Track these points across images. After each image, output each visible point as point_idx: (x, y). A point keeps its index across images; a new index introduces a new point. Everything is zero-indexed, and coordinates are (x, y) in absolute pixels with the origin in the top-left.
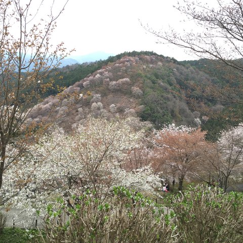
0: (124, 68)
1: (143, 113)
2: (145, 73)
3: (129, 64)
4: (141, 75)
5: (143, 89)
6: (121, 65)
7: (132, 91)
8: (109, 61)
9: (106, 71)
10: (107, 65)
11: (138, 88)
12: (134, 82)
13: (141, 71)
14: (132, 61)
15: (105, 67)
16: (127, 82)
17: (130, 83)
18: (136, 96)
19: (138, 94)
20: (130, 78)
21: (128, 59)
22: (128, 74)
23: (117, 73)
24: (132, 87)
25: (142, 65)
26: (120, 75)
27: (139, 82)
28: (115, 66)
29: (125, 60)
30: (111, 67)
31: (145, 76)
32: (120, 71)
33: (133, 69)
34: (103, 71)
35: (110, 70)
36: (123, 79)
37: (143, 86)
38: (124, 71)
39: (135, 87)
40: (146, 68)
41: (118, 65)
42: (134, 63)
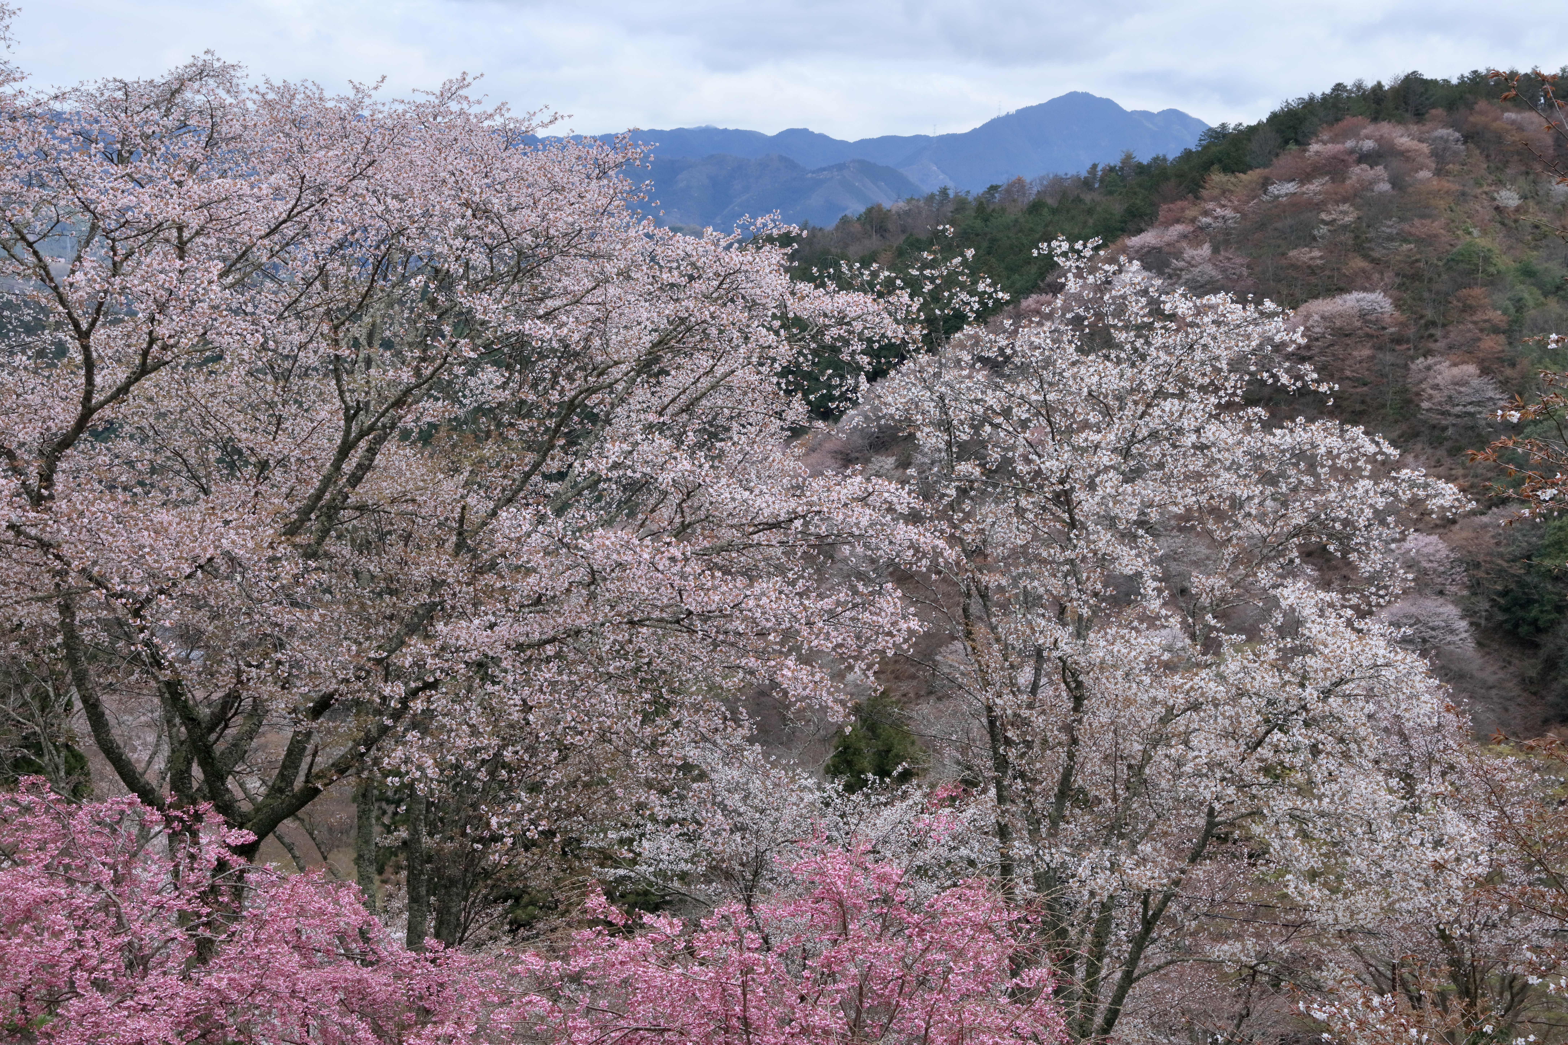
0: (1347, 215)
1: (1517, 569)
2: (1510, 248)
3: (1385, 175)
4: (1487, 260)
5: (1508, 372)
6: (1320, 193)
7: (1418, 394)
8: (1216, 166)
9: (1196, 237)
10: (1197, 197)
11: (1471, 369)
12: (1434, 324)
13: (1484, 232)
14: (1408, 159)
15: (1183, 210)
16: (1373, 318)
17: (1392, 330)
18: (1450, 431)
19: (1472, 415)
20: (1396, 293)
21: (1368, 145)
22: (1375, 261)
23: (1284, 254)
24: (1413, 359)
25: (1486, 188)
26: (1312, 270)
27: (1475, 323)
28: (1265, 198)
29: (1351, 152)
30: (1235, 209)
31: (1517, 270)
32: (1314, 238)
33: (1417, 222)
34: (1166, 238)
35: (1227, 232)
36: (1338, 300)
37: (1507, 348)
38: (1347, 238)
39: (1438, 359)
40: (1517, 210)
41: (1290, 187)
42: (1424, 174)
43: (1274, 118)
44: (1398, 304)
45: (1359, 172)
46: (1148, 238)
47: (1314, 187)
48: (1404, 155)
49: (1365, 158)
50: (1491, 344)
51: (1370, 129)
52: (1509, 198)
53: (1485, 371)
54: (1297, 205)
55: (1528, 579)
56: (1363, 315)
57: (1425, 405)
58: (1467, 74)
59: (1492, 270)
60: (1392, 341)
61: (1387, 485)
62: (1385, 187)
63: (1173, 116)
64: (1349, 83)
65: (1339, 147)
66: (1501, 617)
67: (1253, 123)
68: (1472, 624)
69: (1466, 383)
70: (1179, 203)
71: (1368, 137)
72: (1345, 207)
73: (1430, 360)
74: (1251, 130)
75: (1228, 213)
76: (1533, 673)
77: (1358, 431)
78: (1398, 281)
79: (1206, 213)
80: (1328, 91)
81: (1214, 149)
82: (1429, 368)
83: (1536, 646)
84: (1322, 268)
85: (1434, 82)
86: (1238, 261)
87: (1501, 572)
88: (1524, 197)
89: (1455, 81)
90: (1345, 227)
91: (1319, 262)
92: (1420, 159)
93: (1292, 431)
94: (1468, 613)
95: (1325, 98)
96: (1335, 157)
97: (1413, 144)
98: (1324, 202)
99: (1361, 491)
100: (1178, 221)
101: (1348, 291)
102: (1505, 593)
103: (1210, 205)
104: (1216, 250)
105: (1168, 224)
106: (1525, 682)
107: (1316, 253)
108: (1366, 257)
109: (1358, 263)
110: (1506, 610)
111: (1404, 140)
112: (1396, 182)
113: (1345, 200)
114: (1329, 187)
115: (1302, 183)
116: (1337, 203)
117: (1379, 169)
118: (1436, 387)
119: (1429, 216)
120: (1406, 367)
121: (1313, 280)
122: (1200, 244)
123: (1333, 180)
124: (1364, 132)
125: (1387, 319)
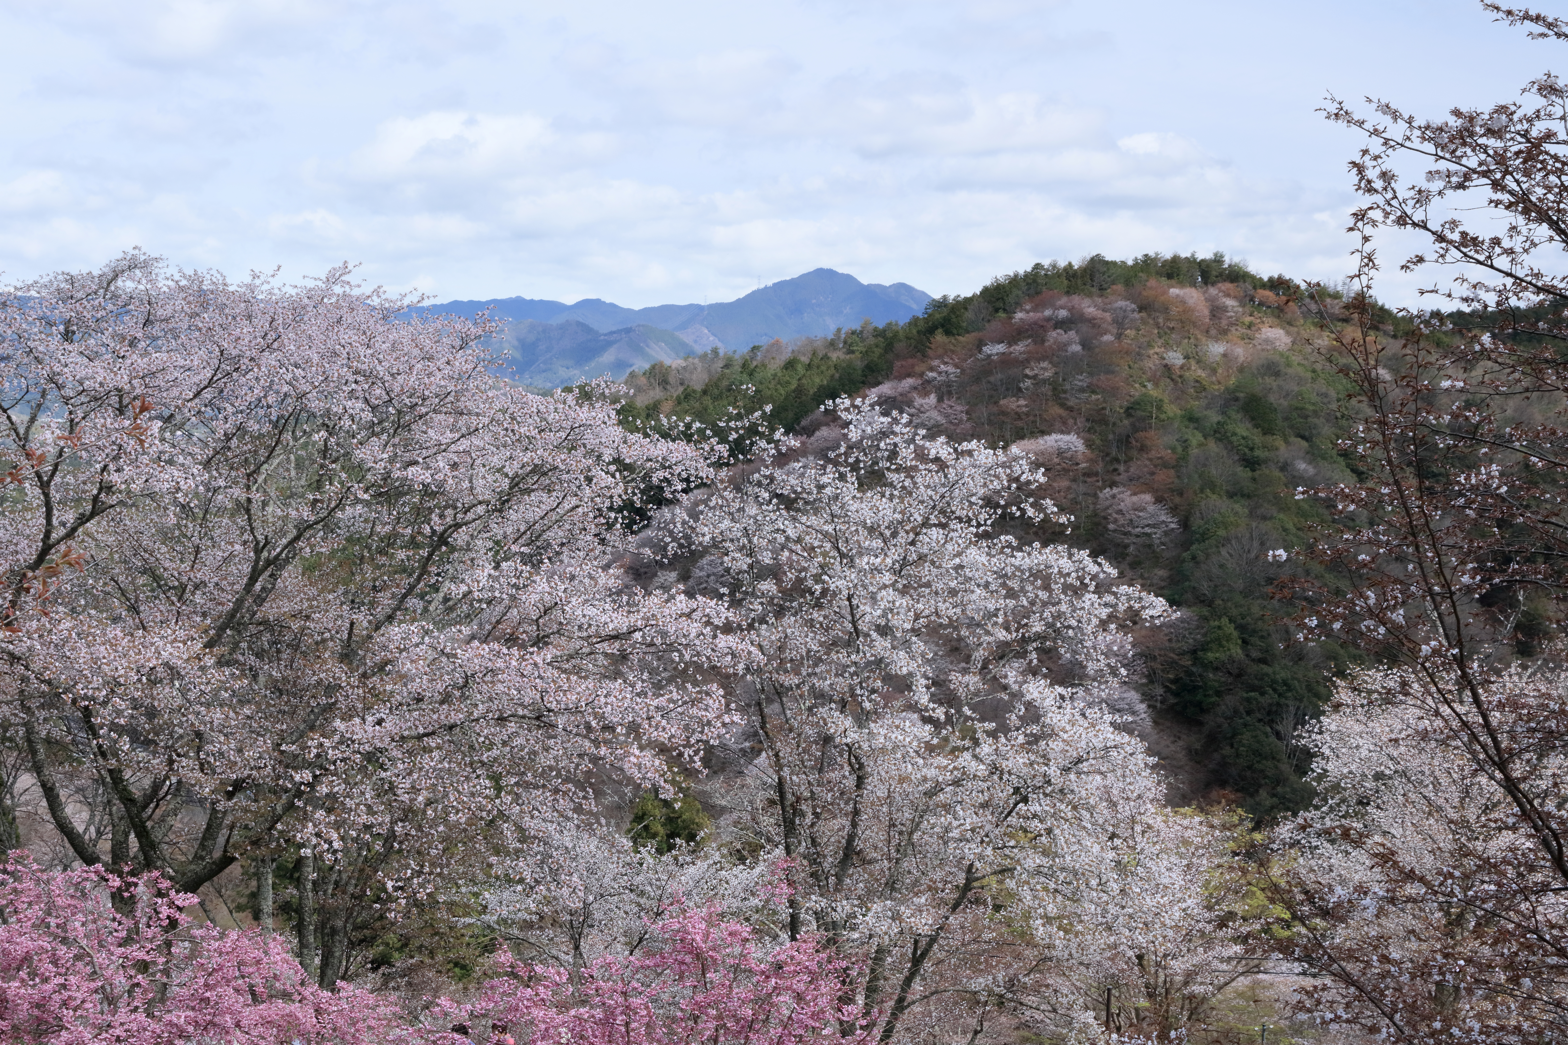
0: (1045, 370)
1: (1187, 662)
2: (1178, 398)
3: (1077, 339)
4: (1159, 408)
5: (1177, 500)
6: (1024, 353)
7: (1105, 518)
8: (940, 330)
9: (924, 388)
10: (924, 356)
11: (1148, 497)
12: (1117, 460)
13: (1156, 385)
14: (1094, 326)
15: (913, 366)
16: (1069, 455)
17: (1084, 465)
18: (1132, 548)
19: (1148, 535)
20: (1087, 435)
21: (1063, 313)
22: (1070, 409)
23: (996, 403)
24: (1101, 489)
25: (1157, 350)
26: (1018, 416)
27: (1151, 460)
28: (980, 356)
29: (1049, 319)
30: (956, 366)
31: (1183, 417)
32: (1020, 390)
33: (1102, 377)
34: (900, 390)
35: (948, 384)
36: (1041, 441)
37: (1176, 481)
38: (1046, 389)
39: (1121, 489)
40: (1182, 367)
41: (1000, 348)
42: (1108, 338)
43: (986, 290)
44: (1089, 444)
45: (1055, 336)
46: (886, 388)
47: (1019, 348)
48: (1092, 322)
49: (1061, 324)
50: (1164, 477)
51: (1064, 300)
52: (1175, 358)
53: (1159, 500)
54: (1006, 361)
55: (1194, 669)
56: (1060, 453)
57: (1111, 526)
58: (1140, 257)
59: (1163, 416)
60: (1084, 475)
61: (1109, 598)
62: (1076, 348)
63: (903, 288)
64: (1046, 263)
65: (1039, 315)
66: (1172, 700)
67: (969, 294)
68: (1149, 706)
69: (1143, 509)
70: (910, 361)
71: (1062, 308)
72: (1045, 364)
73: (1115, 490)
74: (968, 300)
75: (951, 369)
76: (1198, 746)
77: (1084, 554)
78: (1088, 425)
79: (932, 369)
80: (1029, 269)
81: (937, 316)
82: (1114, 497)
83: (1201, 724)
84: (1027, 414)
85: (1114, 263)
86: (959, 408)
87: (1172, 664)
88: (1187, 357)
89: (1130, 263)
90: (1044, 381)
91: (1024, 409)
92: (1104, 326)
93: (1029, 554)
94: (1147, 697)
95: (1027, 275)
96: (1035, 323)
97: (1099, 314)
98: (1028, 360)
99: (1088, 603)
100: (909, 375)
101: (1049, 433)
102: (1175, 681)
103: (936, 363)
104: (940, 400)
105: (901, 378)
106: (1191, 753)
107: (1022, 402)
108: (1063, 405)
109: (1056, 410)
110: (1176, 694)
111: (1091, 310)
112: (1084, 344)
113: (1043, 358)
114: (1032, 347)
115: (1010, 345)
116: (1038, 360)
117: (1072, 334)
118: (1120, 512)
119: (1113, 372)
120: (1095, 495)
121: (1020, 424)
122: (926, 394)
123: (1035, 342)
124: (1059, 303)
125: (1080, 457)
